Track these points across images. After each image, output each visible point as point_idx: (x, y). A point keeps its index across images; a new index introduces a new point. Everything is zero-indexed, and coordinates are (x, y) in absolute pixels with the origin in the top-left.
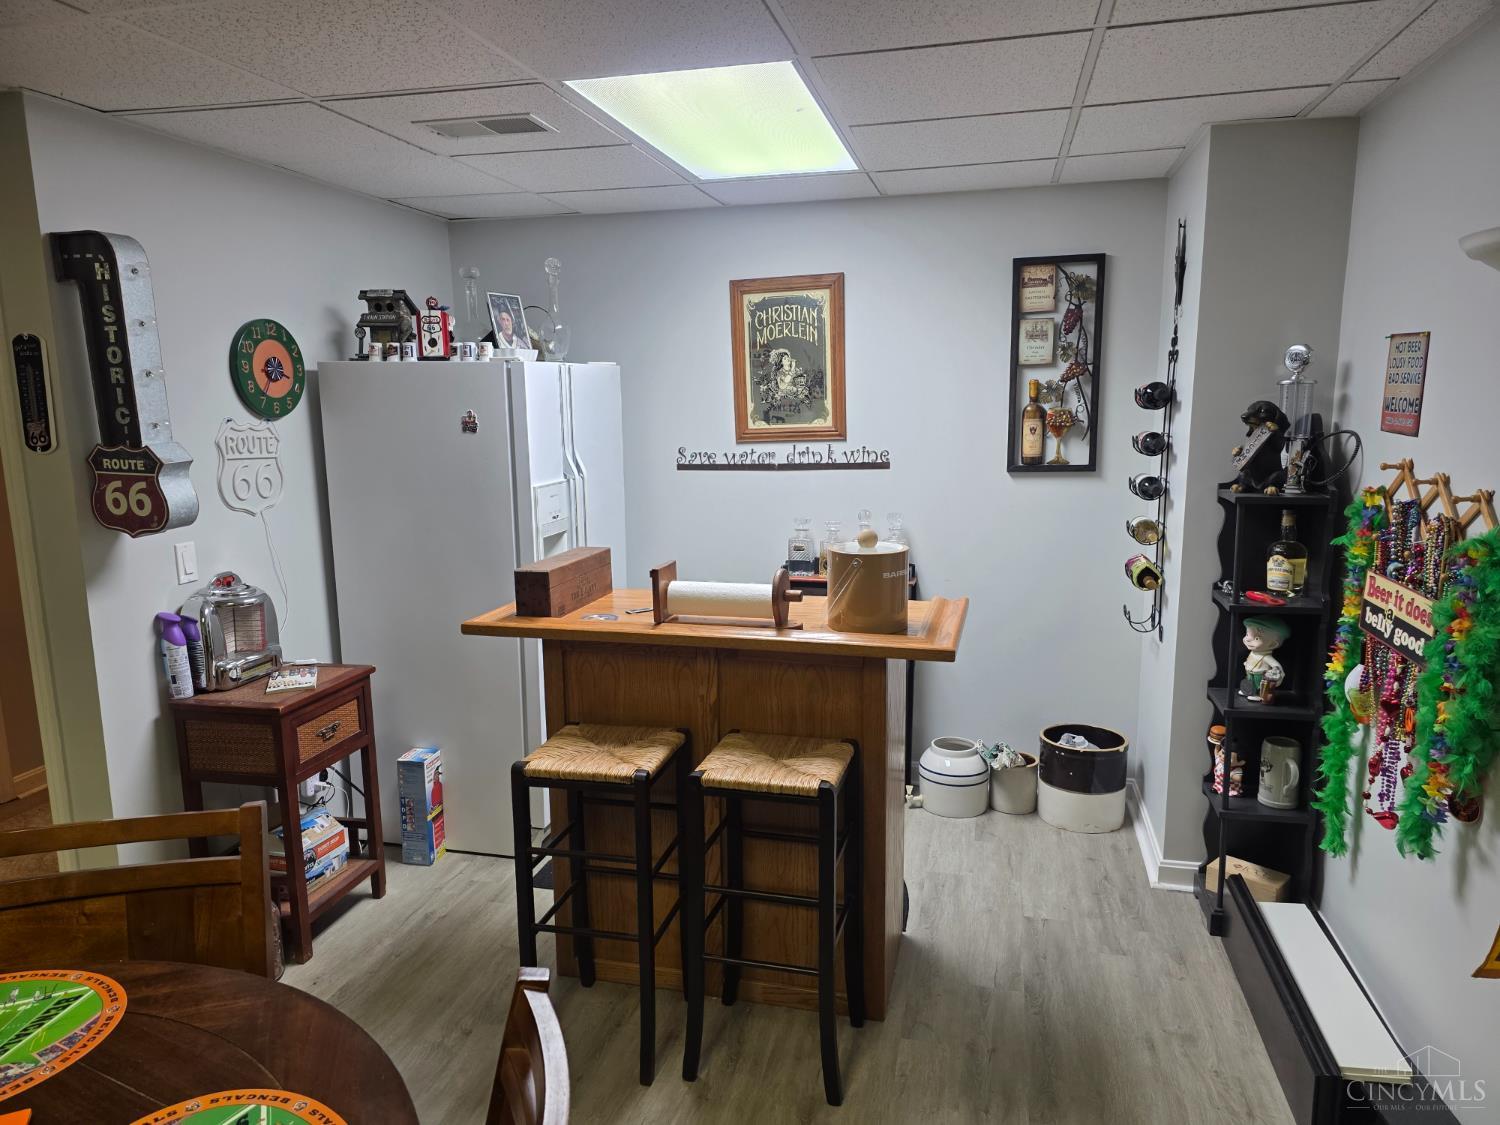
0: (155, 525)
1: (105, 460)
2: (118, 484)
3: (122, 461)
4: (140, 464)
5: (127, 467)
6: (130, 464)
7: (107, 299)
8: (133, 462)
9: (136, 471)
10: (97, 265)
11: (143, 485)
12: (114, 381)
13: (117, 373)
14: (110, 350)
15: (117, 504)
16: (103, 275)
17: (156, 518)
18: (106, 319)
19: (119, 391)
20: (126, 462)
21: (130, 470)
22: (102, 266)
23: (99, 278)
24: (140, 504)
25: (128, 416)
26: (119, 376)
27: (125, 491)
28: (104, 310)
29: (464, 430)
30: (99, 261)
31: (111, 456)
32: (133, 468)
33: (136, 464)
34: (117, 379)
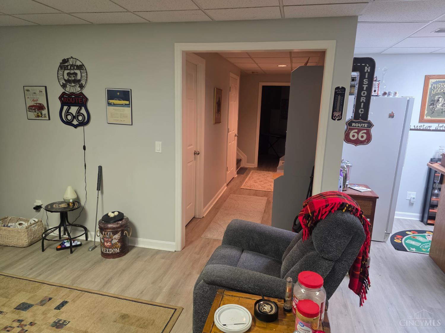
0: (366, 143)
1: (353, 124)
2: (356, 131)
3: (360, 124)
4: (366, 125)
5: (361, 126)
6: (362, 125)
7: (367, 77)
8: (363, 125)
9: (364, 127)
10: (366, 67)
11: (365, 131)
12: (361, 101)
13: (363, 99)
14: (363, 92)
15: (353, 136)
16: (367, 70)
17: (367, 141)
18: (364, 83)
19: (362, 104)
20: (361, 124)
21: (362, 127)
22: (368, 68)
23: (366, 71)
24: (362, 137)
25: (363, 111)
26: (364, 100)
27: (358, 133)
28: (364, 80)
29: (389, 117)
30: (367, 66)
31: (355, 123)
32: (363, 126)
33: (364, 125)
34: (363, 101)
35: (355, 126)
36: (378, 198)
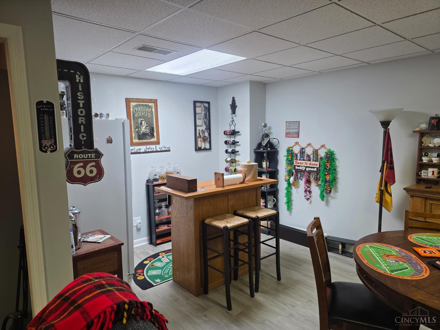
0: (97, 179)
1: (75, 155)
2: (82, 164)
3: (84, 155)
4: (93, 155)
5: (87, 157)
6: (88, 156)
7: (80, 89)
8: (90, 155)
9: (91, 158)
10: (77, 76)
11: (94, 164)
12: (80, 122)
13: (82, 119)
14: (80, 110)
15: (79, 172)
16: (80, 80)
17: (98, 176)
18: (79, 98)
19: (82, 127)
20: (87, 155)
21: (88, 158)
22: (79, 76)
23: (78, 81)
24: (91, 172)
25: (85, 136)
26: (83, 121)
27: (84, 167)
28: (78, 94)
29: (108, 142)
30: (77, 74)
31: (78, 153)
32: (90, 157)
33: (91, 156)
34: (82, 122)
35: (79, 159)
36: (123, 244)
